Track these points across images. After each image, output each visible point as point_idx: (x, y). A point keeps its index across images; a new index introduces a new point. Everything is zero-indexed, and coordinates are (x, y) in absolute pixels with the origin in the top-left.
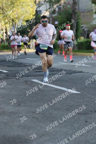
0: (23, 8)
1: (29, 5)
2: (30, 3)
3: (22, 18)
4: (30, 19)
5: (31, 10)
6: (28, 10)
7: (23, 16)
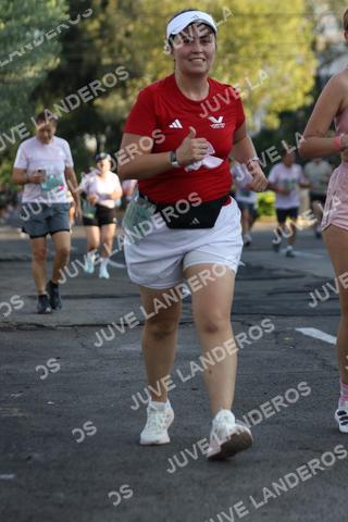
0: (270, 65)
1: (290, 58)
2: (295, 50)
3: (264, 102)
4: (294, 107)
5: (298, 73)
6: (286, 74)
7: (268, 96)
